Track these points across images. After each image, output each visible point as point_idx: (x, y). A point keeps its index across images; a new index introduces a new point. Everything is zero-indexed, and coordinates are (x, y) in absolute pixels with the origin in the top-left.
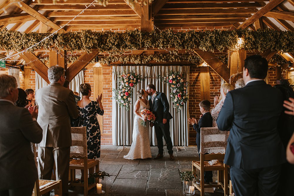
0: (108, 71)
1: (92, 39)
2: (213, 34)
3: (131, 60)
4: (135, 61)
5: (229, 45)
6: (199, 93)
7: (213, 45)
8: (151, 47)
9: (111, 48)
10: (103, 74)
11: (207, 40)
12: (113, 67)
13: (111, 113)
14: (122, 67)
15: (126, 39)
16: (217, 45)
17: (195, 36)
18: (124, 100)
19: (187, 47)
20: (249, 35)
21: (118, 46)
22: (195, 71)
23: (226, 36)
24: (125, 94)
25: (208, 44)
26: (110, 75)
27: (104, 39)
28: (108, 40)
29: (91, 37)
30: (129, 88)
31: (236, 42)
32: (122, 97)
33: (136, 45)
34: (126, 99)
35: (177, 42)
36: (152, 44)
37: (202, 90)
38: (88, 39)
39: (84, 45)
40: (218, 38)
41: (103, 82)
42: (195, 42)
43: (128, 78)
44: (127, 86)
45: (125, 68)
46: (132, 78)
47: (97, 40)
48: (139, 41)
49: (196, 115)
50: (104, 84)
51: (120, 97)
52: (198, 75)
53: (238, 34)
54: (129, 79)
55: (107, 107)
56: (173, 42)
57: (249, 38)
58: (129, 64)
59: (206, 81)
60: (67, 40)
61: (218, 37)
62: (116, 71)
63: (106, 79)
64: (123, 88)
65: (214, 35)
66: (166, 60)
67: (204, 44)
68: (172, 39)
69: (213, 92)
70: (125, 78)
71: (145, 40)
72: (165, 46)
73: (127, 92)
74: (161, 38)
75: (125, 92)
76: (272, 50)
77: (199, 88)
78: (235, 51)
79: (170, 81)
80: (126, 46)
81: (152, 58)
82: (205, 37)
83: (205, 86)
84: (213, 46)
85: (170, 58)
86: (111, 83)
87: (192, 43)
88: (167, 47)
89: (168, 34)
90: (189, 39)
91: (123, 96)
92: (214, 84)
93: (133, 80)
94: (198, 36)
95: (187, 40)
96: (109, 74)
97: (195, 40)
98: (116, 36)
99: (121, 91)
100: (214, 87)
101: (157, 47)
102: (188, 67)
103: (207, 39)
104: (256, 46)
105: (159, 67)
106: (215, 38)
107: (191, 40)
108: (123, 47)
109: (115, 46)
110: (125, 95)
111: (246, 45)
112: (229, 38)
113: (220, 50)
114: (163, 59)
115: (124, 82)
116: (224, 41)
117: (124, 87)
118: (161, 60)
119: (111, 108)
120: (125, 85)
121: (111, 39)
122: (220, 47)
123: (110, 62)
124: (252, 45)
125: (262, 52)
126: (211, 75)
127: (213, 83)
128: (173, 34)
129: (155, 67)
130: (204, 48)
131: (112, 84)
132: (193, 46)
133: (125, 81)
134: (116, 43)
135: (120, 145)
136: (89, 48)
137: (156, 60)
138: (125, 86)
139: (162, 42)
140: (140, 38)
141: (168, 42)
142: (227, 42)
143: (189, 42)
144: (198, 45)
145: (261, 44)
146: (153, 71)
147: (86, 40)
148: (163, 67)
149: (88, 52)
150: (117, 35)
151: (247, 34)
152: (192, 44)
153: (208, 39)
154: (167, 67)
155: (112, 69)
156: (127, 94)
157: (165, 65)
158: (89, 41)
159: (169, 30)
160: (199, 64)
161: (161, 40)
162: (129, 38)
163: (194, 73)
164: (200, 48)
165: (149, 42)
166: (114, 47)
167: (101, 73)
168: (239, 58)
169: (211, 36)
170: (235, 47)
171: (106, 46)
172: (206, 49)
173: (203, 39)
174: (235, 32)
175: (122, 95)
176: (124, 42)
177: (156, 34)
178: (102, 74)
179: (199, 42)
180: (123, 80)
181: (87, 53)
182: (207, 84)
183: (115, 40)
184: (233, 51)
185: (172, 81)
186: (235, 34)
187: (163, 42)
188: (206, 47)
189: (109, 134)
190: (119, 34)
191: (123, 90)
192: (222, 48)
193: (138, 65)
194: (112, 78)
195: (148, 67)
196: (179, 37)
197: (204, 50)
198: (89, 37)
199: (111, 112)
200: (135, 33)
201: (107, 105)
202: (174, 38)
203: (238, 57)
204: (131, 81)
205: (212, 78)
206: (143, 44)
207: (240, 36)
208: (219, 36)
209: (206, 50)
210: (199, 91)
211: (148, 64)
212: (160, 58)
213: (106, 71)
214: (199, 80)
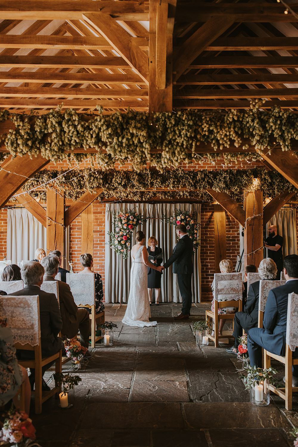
0: (99, 209)
1: (97, 178)
2: (227, 174)
4: (133, 197)
5: (244, 186)
6: (212, 237)
7: (227, 185)
8: (160, 187)
9: (116, 188)
10: (94, 213)
11: (220, 180)
12: (107, 205)
13: (103, 262)
14: (117, 204)
15: (133, 178)
16: (232, 186)
17: (208, 176)
18: (121, 245)
19: (200, 188)
20: (265, 176)
21: (125, 186)
22: (207, 210)
23: (241, 176)
24: (124, 238)
25: (222, 185)
26: (103, 214)
27: (109, 178)
28: (114, 179)
29: (95, 176)
30: (127, 231)
31: (252, 183)
32: (119, 242)
33: (145, 185)
34: (124, 244)
35: (189, 182)
36: (162, 184)
37: (216, 233)
38: (92, 178)
39: (88, 185)
40: (233, 179)
41: (93, 224)
42: (208, 182)
43: (127, 219)
44: (126, 228)
45: (122, 206)
46: (131, 219)
47: (102, 179)
48: (147, 181)
49: (209, 264)
50: (94, 225)
51: (116, 242)
52: (212, 215)
53: (253, 174)
54: (128, 220)
55: (98, 255)
56: (185, 182)
57: (265, 179)
58: (127, 201)
59: (221, 222)
60: (68, 178)
61: (232, 177)
62: (110, 209)
63: (97, 219)
64: (121, 230)
65: (228, 175)
66: (172, 196)
67: (218, 185)
68: (183, 179)
69: (229, 236)
70: (123, 218)
71: (154, 180)
72: (175, 186)
73: (126, 235)
74: (171, 178)
75: (122, 236)
76: (289, 192)
77: (213, 230)
78: (251, 192)
79: (178, 222)
80: (133, 186)
81: (155, 194)
82: (218, 177)
83: (219, 228)
84: (227, 187)
85: (177, 194)
86: (103, 224)
87: (205, 183)
88: (179, 187)
89: (179, 173)
90: (201, 179)
91: (121, 241)
92: (231, 226)
93: (133, 221)
94: (211, 176)
95: (199, 180)
96: (101, 213)
97: (208, 180)
98: (123, 176)
99: (118, 235)
100: (231, 230)
101: (167, 187)
102: (199, 205)
103: (221, 180)
104: (273, 187)
105: (164, 204)
106: (229, 178)
107: (204, 181)
108: (130, 187)
109: (121, 186)
110: (123, 240)
111: (262, 187)
112: (244, 179)
113: (235, 191)
114: (168, 195)
115: (121, 223)
116: (239, 182)
117: (122, 230)
118: (166, 196)
119: (103, 255)
120: (123, 227)
121: (117, 178)
122: (234, 188)
124: (268, 186)
125: (279, 194)
126: (227, 215)
127: (229, 225)
128: (185, 173)
129: (158, 204)
130: (218, 190)
131: (104, 226)
132: (206, 186)
133: (123, 223)
134: (123, 183)
135: (115, 303)
136: (93, 188)
137: (160, 196)
139: (172, 182)
140: (149, 178)
141: (179, 182)
142: (241, 182)
143: (202, 182)
144: (211, 185)
145: (278, 185)
146: (157, 210)
147: (90, 179)
148: (168, 205)
149: (92, 192)
150: (124, 174)
151: (263, 174)
152: (204, 185)
153: (222, 180)
154: (173, 205)
155: (105, 206)
157: (171, 202)
158: (94, 180)
159: (180, 169)
160: (212, 203)
161: (172, 180)
162: (136, 177)
163: (206, 212)
164: (214, 189)
165: (159, 182)
166: (120, 186)
168: (255, 200)
169: (225, 177)
170: (250, 188)
171: (111, 186)
172: (220, 190)
173: (217, 179)
174: (250, 172)
175: (119, 239)
176: (131, 182)
177: (166, 174)
178: (92, 212)
179: (213, 182)
180: (121, 220)
181: (90, 193)
182: (222, 226)
183: (122, 179)
184: (249, 192)
185: (180, 222)
186: (250, 174)
187: (174, 182)
188: (220, 188)
190: (125, 172)
191: (121, 233)
192: (237, 189)
193: (138, 202)
194: (104, 219)
195: (150, 205)
196: (190, 177)
197: (218, 191)
198: (93, 176)
199: (104, 260)
200: (142, 172)
201: (98, 252)
202: (186, 178)
203: (255, 199)
204: (130, 222)
205: (228, 218)
206: (152, 184)
207: (256, 177)
208: (234, 176)
209: (219, 192)
210: (213, 234)
211: (150, 201)
212: (165, 194)
213: (97, 210)
214: (213, 222)
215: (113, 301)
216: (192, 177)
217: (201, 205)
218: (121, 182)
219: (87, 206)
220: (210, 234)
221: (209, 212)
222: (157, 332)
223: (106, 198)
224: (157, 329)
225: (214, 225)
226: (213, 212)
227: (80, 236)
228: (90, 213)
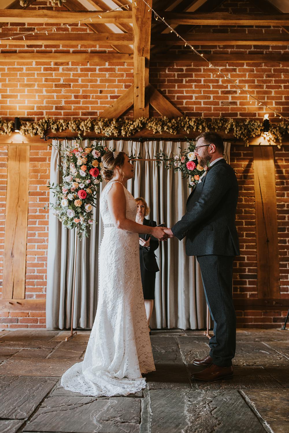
0: (41, 154)
3: (96, 127)
4: (104, 130)
6: (251, 206)
10: (32, 160)
12: (54, 142)
13: (45, 250)
14: (74, 141)
18: (74, 208)
22: (241, 156)
24: (79, 195)
26: (47, 162)
30: (88, 182)
32: (70, 203)
34: (80, 207)
37: (258, 198)
41: (28, 179)
43: (88, 157)
44: (84, 175)
46: (95, 157)
49: (246, 256)
50: (31, 182)
51: (64, 203)
52: (249, 166)
55: (36, 237)
59: (266, 177)
62: (59, 151)
63: (36, 171)
64: (74, 181)
66: (175, 128)
69: (283, 203)
70: (80, 155)
73: (84, 189)
75: (77, 190)
77: (251, 193)
79: (190, 165)
81: (144, 124)
83: (264, 189)
85: (184, 125)
91: (74, 200)
92: (285, 185)
93: (99, 160)
96: (44, 160)
99: (69, 188)
100: (286, 192)
102: (227, 145)
105: (161, 143)
110: (78, 198)
114: (168, 126)
115: (76, 166)
117: (78, 180)
118: (165, 128)
119: (46, 238)
120: (79, 174)
123: (47, 132)
126: (277, 166)
127: (282, 183)
129: (150, 143)
133: (78, 164)
135: (65, 329)
137: (154, 127)
138: (79, 176)
146: (147, 153)
148: (169, 144)
154: (178, 144)
156: (83, 194)
157: (174, 140)
160: (251, 139)
163: (238, 160)
167: (25, 157)
175: (71, 197)
178: (28, 159)
180: (75, 160)
182: (269, 186)
185: (194, 164)
189: (41, 300)
191: (74, 185)
193: (111, 137)
194: (49, 170)
195: (134, 143)
199: (46, 247)
201: (37, 232)
204: (94, 164)
205: (279, 171)
210: (251, 200)
211: (134, 137)
212: (163, 124)
213: (37, 154)
214: (252, 177)
215: (61, 326)
217: (230, 144)
220: (246, 200)
221: (244, 159)
223: (53, 131)
225: (253, 184)
226: (251, 161)
227: (4, 202)
228: (24, 159)
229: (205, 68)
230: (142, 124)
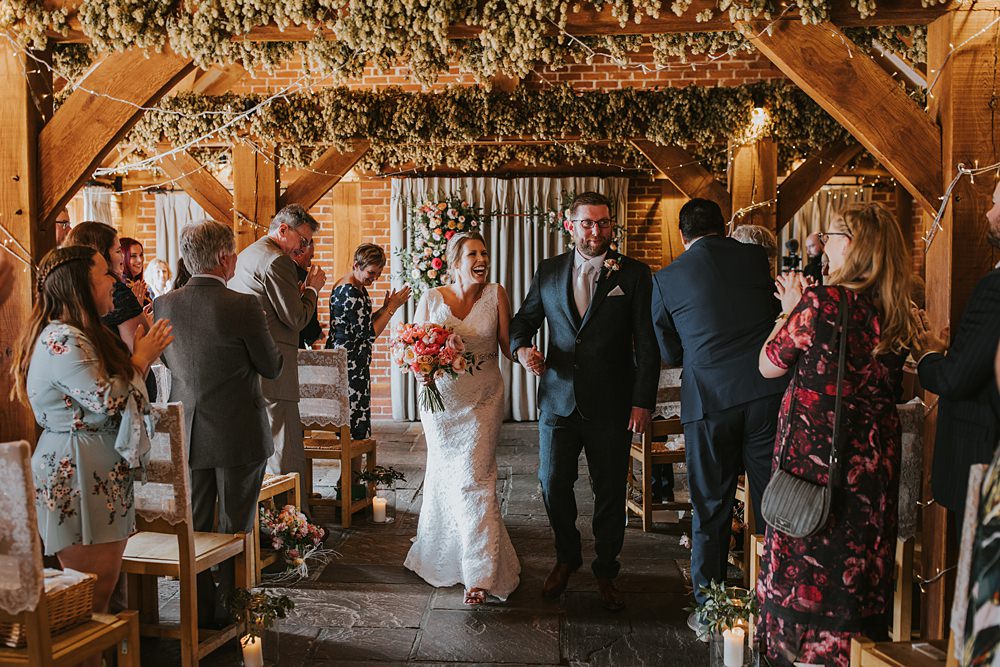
0: (375, 194)
1: (354, 112)
2: (684, 99)
3: (449, 159)
4: (459, 162)
5: (727, 130)
6: (656, 262)
7: (683, 128)
8: (514, 133)
9: (403, 138)
10: (364, 202)
11: (666, 115)
12: (395, 182)
14: (420, 181)
15: (444, 112)
16: (696, 128)
17: (636, 105)
18: (428, 281)
19: (614, 136)
20: (784, 101)
21: (424, 133)
22: (644, 192)
23: (720, 103)
24: (433, 265)
25: (671, 127)
26: (385, 204)
27: (384, 112)
28: (397, 115)
29: (349, 108)
31: (747, 122)
32: (423, 273)
33: (473, 130)
34: (435, 279)
35: (587, 119)
36: (518, 125)
37: (665, 252)
38: (342, 113)
39: (331, 130)
40: (699, 110)
41: (361, 229)
42: (635, 120)
43: (442, 216)
44: (438, 239)
45: (430, 185)
46: (452, 217)
47: (367, 115)
48: (480, 118)
50: (365, 233)
51: (416, 274)
52: (655, 206)
53: (753, 98)
54: (445, 219)
56: (576, 119)
57: (782, 109)
58: (443, 173)
60: (283, 114)
61: (697, 107)
62: (402, 193)
63: (370, 218)
64: (425, 245)
65: (686, 101)
66: (555, 159)
67: (660, 127)
68: (571, 111)
70: (433, 214)
71: (498, 115)
72: (552, 130)
73: (439, 257)
74: (542, 109)
75: (430, 258)
76: (847, 143)
78: (746, 145)
80: (446, 132)
81: (512, 154)
82: (662, 106)
83: (674, 238)
84: (685, 131)
86: (386, 230)
87: (627, 123)
88: (559, 133)
89: (561, 98)
90: (618, 111)
91: (427, 270)
93: (456, 221)
94: (643, 105)
95: (613, 114)
96: (380, 202)
97: (634, 115)
98: (419, 105)
99: (420, 256)
101: (531, 134)
102: (624, 181)
103: (668, 113)
104: (803, 130)
105: (535, 180)
106: (690, 109)
107: (625, 116)
108: (437, 135)
109: (415, 132)
110: (432, 268)
111: (775, 130)
112: (727, 110)
113: (705, 142)
114: (545, 157)
115: (428, 227)
116: (715, 118)
117: (430, 244)
118: (541, 160)
120: (431, 236)
121: (405, 112)
122: (703, 135)
123: (383, 166)
124: (791, 129)
125: (820, 148)
128: (576, 98)
129: (521, 180)
130: (659, 139)
131: (389, 234)
132: (631, 131)
133: (430, 226)
134: (419, 125)
136: (344, 138)
137: (526, 159)
138: (432, 240)
139: (543, 121)
140: (483, 110)
141: (560, 119)
142: (722, 119)
143: (619, 120)
144: (643, 127)
145: (818, 125)
146: (516, 195)
147: (338, 116)
148: (546, 181)
149: (342, 148)
150: (421, 101)
151: (779, 97)
152: (626, 127)
153: (671, 113)
154: (558, 181)
155: (389, 186)
156: (438, 264)
157: (553, 174)
158: (346, 118)
159: (562, 87)
161: (542, 116)
162: (453, 110)
163: (641, 198)
164: (650, 137)
165: (509, 121)
166: (412, 133)
167: (355, 198)
168: (757, 164)
169: (678, 105)
170: (743, 134)
171: (389, 132)
172: (666, 140)
173: (657, 112)
174: (745, 92)
175: (423, 266)
176: (439, 121)
177: (527, 99)
178: (359, 201)
179: (647, 120)
180: (426, 220)
181: (339, 150)
183: (416, 114)
184: (741, 145)
186: (745, 97)
187: (548, 120)
188: (666, 134)
189: (383, 385)
190: (424, 97)
191: (426, 252)
192: (709, 137)
193: (471, 173)
194: (389, 217)
195: (500, 181)
196: (590, 108)
197: (660, 144)
198: (345, 108)
200: (468, 96)
202: (578, 110)
203: (756, 162)
204: (450, 225)
206: (491, 124)
207: (759, 103)
208: (703, 103)
209: (664, 144)
210: (657, 254)
211: (501, 172)
212: (538, 154)
213: (370, 194)
214: (658, 222)
215: (411, 417)
216: (593, 107)
217: (628, 180)
218: (415, 121)
219: (332, 182)
220: (649, 254)
221: (648, 198)
222: (507, 491)
223: (392, 165)
224: (508, 485)
225: (660, 231)
226: (658, 199)
227: (331, 260)
228: (354, 202)
229: (599, 64)
230: (509, 154)
